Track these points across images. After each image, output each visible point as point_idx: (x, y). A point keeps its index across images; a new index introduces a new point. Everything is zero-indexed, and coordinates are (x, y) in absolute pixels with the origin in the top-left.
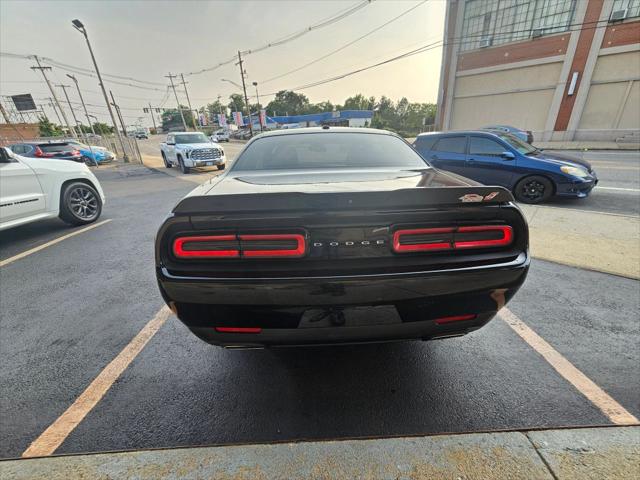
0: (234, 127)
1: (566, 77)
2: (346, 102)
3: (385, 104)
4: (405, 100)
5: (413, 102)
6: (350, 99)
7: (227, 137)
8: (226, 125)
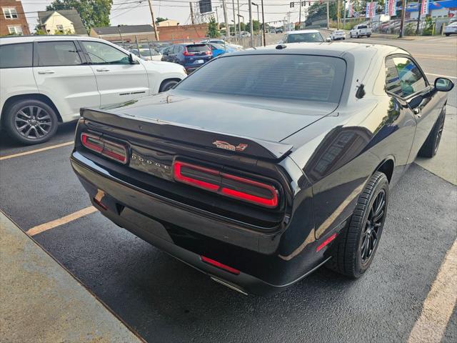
0: (384, 18)
7: (369, 30)
8: (374, 16)
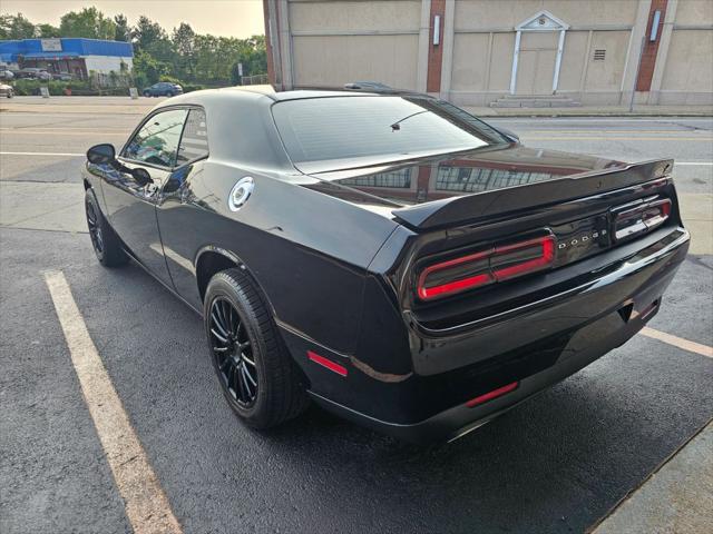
1: (428, 20)
2: (65, 20)
3: (149, 33)
4: (188, 28)
5: (204, 34)
6: (71, 16)
